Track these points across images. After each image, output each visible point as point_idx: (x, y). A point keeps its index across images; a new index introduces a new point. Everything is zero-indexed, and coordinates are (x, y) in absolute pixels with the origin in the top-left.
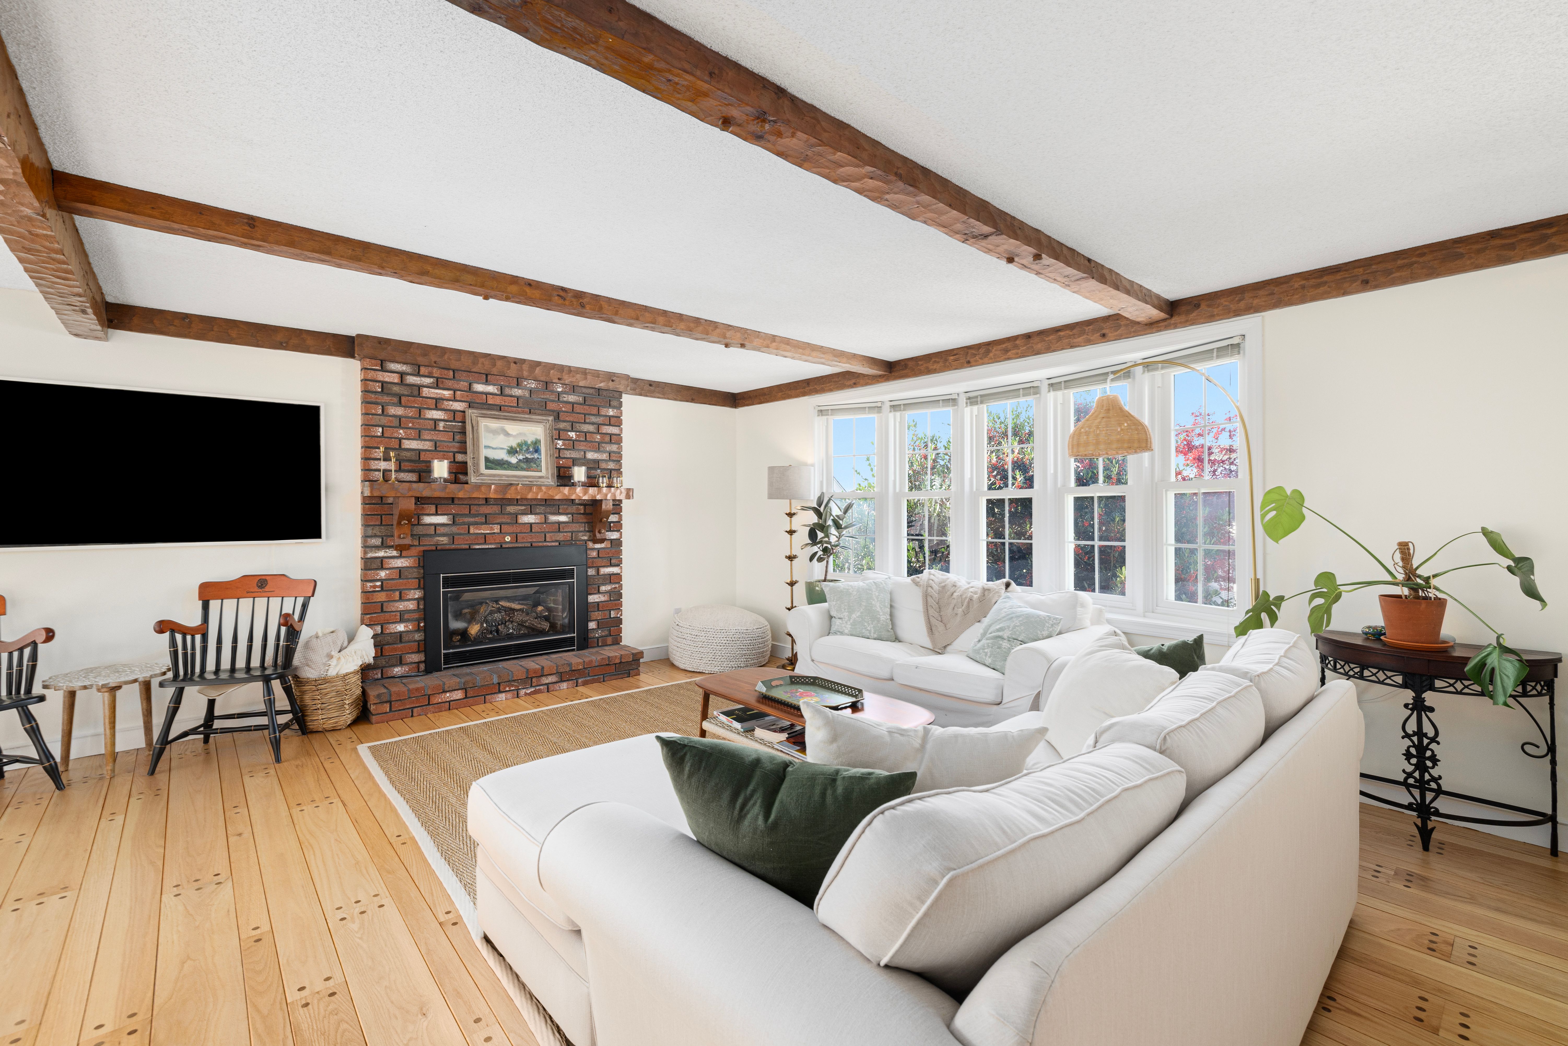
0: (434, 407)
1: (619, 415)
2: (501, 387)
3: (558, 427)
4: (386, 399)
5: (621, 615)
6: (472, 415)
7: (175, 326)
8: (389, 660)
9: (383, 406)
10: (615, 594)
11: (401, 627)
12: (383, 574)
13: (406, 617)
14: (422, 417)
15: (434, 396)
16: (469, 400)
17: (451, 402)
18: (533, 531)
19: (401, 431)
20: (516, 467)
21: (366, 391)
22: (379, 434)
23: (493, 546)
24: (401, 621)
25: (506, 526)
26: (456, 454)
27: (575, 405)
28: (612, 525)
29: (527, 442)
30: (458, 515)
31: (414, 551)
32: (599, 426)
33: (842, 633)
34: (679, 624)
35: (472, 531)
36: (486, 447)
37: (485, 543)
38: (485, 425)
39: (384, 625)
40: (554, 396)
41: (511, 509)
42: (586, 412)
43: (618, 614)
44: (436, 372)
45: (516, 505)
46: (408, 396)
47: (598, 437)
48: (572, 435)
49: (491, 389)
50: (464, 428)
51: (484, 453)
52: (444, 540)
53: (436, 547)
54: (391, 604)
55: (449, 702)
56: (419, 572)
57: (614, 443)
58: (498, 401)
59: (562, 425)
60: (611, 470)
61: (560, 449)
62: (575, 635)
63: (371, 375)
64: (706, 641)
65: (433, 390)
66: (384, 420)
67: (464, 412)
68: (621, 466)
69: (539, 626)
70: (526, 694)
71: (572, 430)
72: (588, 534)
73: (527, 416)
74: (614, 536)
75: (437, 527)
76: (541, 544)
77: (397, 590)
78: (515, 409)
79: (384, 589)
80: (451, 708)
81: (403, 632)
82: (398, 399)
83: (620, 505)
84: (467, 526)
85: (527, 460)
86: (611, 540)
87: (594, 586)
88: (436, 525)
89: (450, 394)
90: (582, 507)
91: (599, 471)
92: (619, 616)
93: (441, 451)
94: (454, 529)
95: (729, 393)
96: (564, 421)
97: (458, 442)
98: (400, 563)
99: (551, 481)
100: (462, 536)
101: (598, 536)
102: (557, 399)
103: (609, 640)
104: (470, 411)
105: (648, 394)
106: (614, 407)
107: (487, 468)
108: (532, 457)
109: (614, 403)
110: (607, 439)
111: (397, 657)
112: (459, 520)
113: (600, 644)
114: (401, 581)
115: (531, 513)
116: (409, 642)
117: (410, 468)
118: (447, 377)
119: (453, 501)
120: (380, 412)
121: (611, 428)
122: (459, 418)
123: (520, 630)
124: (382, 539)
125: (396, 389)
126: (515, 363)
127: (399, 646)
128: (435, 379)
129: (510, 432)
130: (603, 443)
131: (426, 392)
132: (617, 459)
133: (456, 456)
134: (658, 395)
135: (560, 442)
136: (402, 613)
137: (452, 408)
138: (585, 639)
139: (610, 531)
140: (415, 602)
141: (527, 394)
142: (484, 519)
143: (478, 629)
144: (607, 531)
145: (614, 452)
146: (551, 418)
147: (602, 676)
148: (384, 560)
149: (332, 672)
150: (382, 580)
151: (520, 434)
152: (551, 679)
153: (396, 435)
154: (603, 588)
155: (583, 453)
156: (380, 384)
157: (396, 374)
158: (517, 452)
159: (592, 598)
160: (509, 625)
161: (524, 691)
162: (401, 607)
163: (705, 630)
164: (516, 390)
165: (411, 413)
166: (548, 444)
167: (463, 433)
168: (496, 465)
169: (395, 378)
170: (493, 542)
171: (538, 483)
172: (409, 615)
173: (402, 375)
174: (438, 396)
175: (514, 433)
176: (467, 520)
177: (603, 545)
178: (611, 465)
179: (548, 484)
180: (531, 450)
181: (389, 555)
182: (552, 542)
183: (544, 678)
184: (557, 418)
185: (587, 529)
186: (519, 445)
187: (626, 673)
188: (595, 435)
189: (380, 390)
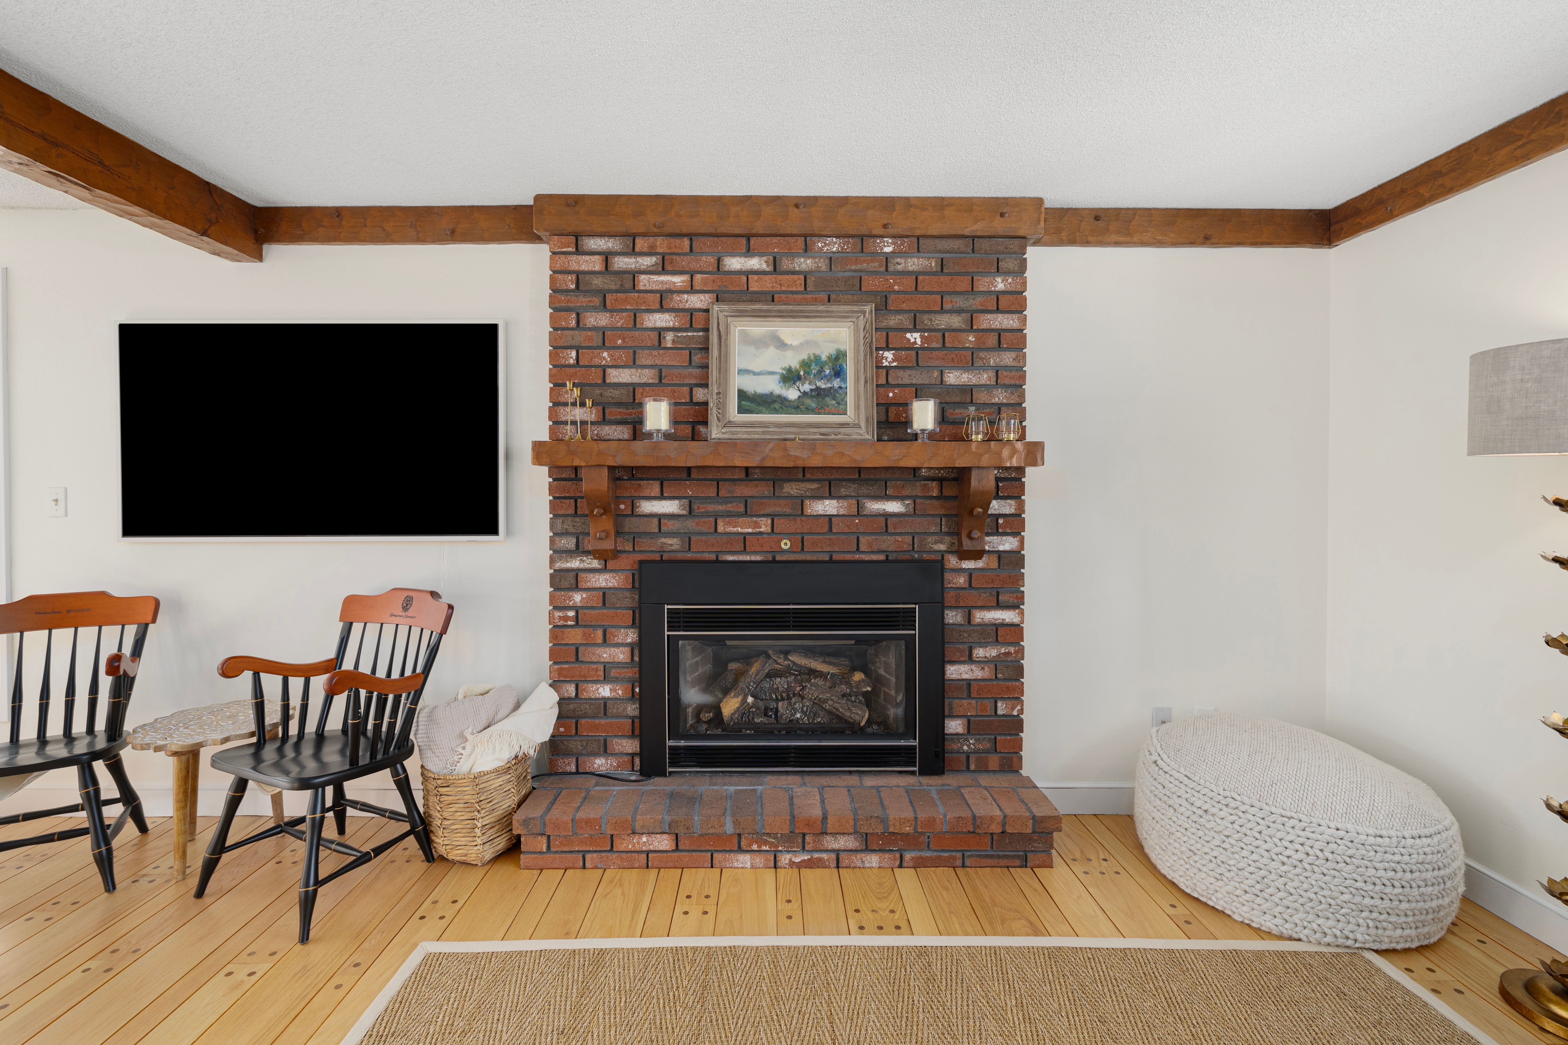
0: (658, 306)
1: (1019, 288)
2: (775, 258)
3: (884, 324)
4: (582, 300)
5: (1021, 711)
6: (721, 315)
7: (324, 227)
8: (587, 745)
9: (578, 315)
10: (1007, 667)
11: (605, 691)
12: (577, 598)
13: (612, 674)
14: (638, 326)
15: (658, 288)
16: (717, 288)
17: (686, 296)
18: (834, 530)
19: (605, 354)
20: (796, 407)
21: (555, 290)
22: (572, 361)
23: (758, 558)
24: (606, 679)
25: (782, 521)
26: (695, 389)
27: (920, 278)
28: (1001, 521)
29: (820, 357)
30: (697, 498)
31: (627, 562)
32: (972, 315)
34: (1160, 762)
35: (720, 529)
36: (741, 372)
37: (745, 551)
38: (741, 331)
39: (580, 684)
40: (876, 264)
41: (791, 489)
42: (944, 289)
43: (1013, 709)
44: (662, 245)
45: (802, 481)
46: (617, 291)
47: (971, 338)
48: (915, 338)
49: (755, 263)
50: (707, 339)
51: (737, 382)
52: (674, 543)
53: (662, 556)
54: (590, 649)
55: (648, 853)
56: (633, 599)
57: (1008, 349)
58: (768, 284)
59: (893, 321)
60: (999, 407)
61: (888, 369)
62: (915, 743)
63: (561, 261)
64: (1237, 836)
65: (655, 278)
66: (579, 338)
67: (707, 311)
68: (1022, 396)
69: (848, 714)
70: (792, 864)
71: (915, 329)
72: (947, 539)
73: (821, 308)
74: (1007, 544)
75: (662, 521)
76: (848, 557)
77: (600, 626)
78: (800, 296)
79: (580, 623)
80: (650, 865)
81: (608, 699)
82: (601, 299)
83: (1020, 479)
84: (712, 519)
85: (818, 393)
86: (1000, 554)
87: (961, 646)
88: (660, 517)
89: (683, 282)
90: (934, 484)
91: (972, 409)
92: (1015, 713)
93: (669, 385)
94: (691, 525)
95: (1310, 211)
96: (899, 312)
97: (698, 367)
98: (604, 581)
99: (866, 433)
100: (703, 538)
101: (967, 545)
102: (883, 269)
103: (994, 761)
104: (716, 308)
105: (1090, 239)
106: (1008, 273)
107: (741, 410)
108: (829, 385)
109: (1009, 264)
110: (992, 340)
111: (599, 740)
112: (699, 508)
113: (972, 767)
114: (605, 611)
115: (831, 496)
116: (618, 717)
117: (619, 417)
118: (680, 252)
119: (689, 475)
120: (573, 323)
121: (1000, 317)
122: (699, 322)
123: (816, 715)
124: (578, 539)
125: (598, 282)
126: (797, 206)
127: (603, 721)
128: (660, 257)
129: (788, 341)
130: (981, 349)
131: (644, 281)
132: (1013, 382)
133: (694, 393)
134: (1114, 237)
135: (889, 355)
136: (607, 667)
137: (687, 306)
138: (937, 755)
139: (997, 533)
140: (627, 650)
141: (823, 265)
142: (742, 506)
143: (737, 705)
144: (988, 534)
145: (1006, 367)
146: (868, 308)
147: (959, 855)
148: (580, 574)
149: (463, 767)
150: (576, 609)
151: (807, 343)
152: (842, 843)
153: (596, 361)
154: (980, 653)
155: (936, 374)
156: (574, 277)
157: (597, 257)
158: (799, 378)
159: (953, 672)
160: (795, 703)
161: (788, 856)
162: (605, 655)
163: (1233, 804)
164: (802, 260)
165: (620, 320)
166: (862, 358)
167: (705, 349)
168: (759, 404)
169: (594, 264)
170: (758, 549)
171: (839, 437)
172: (618, 670)
173: (607, 256)
174: (665, 287)
175: (795, 343)
176: (712, 508)
177: (980, 564)
178: (1000, 396)
179: (859, 437)
180: (827, 372)
181: (587, 566)
182: (872, 552)
183: (828, 838)
184: (883, 306)
185: (944, 529)
186: (805, 364)
187: (1019, 857)
188: (964, 335)
189: (573, 287)
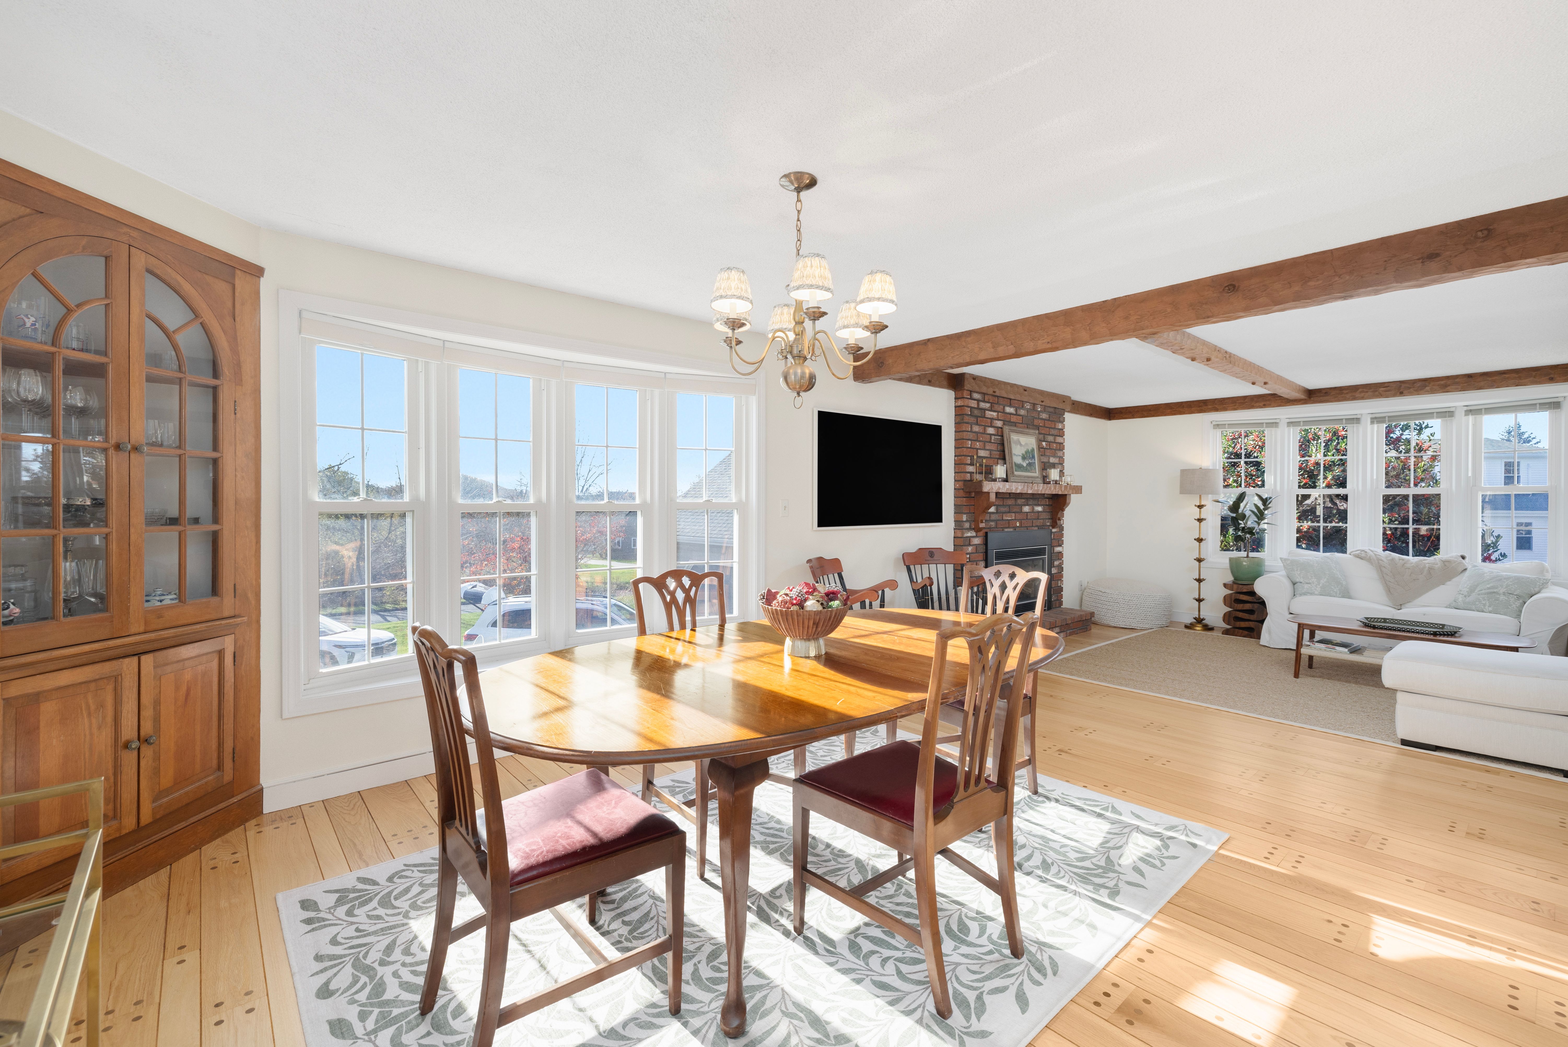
1: (1063, 428)
2: (1017, 409)
6: (1007, 431)
9: (971, 426)
10: (1060, 568)
12: (970, 549)
15: (990, 417)
16: (1004, 419)
18: (1027, 518)
19: (978, 444)
20: (1026, 470)
22: (969, 446)
23: (1012, 530)
29: (1029, 450)
30: (999, 505)
32: (1055, 437)
33: (1312, 594)
35: (1004, 518)
36: (1015, 455)
37: (1009, 527)
38: (1013, 438)
41: (1018, 501)
43: (1061, 583)
45: (1021, 498)
48: (1046, 444)
49: (1012, 410)
50: (1003, 440)
51: (1014, 459)
52: (993, 524)
58: (1016, 420)
61: (1042, 456)
65: (990, 413)
66: (971, 436)
67: (1002, 428)
71: (1045, 441)
73: (1028, 431)
78: (1023, 425)
82: (977, 420)
83: (1066, 498)
84: (1002, 514)
85: (1030, 464)
94: (997, 516)
97: (999, 451)
98: (976, 541)
99: (1040, 480)
100: (1000, 522)
101: (1055, 523)
102: (1037, 417)
104: (1005, 428)
105: (1074, 412)
106: (1061, 422)
108: (1032, 461)
109: (1061, 419)
110: (1059, 446)
112: (999, 509)
113: (1054, 606)
115: (1029, 505)
120: (970, 429)
121: (1060, 438)
122: (1001, 433)
124: (970, 523)
125: (976, 412)
128: (991, 404)
129: (1022, 443)
131: (987, 414)
135: (1042, 450)
137: (997, 425)
142: (1009, 508)
145: (1061, 457)
146: (1037, 433)
148: (971, 539)
151: (1026, 444)
154: (1055, 563)
156: (970, 409)
158: (1026, 458)
159: (1052, 571)
164: (1022, 411)
165: (982, 430)
167: (1003, 444)
168: (1019, 468)
170: (1012, 526)
171: (1034, 482)
176: (1002, 509)
178: (1060, 467)
179: (1038, 482)
180: (1031, 456)
181: (972, 535)
182: (1036, 527)
184: (1039, 431)
185: (1048, 517)
186: (1026, 453)
188: (1054, 444)
